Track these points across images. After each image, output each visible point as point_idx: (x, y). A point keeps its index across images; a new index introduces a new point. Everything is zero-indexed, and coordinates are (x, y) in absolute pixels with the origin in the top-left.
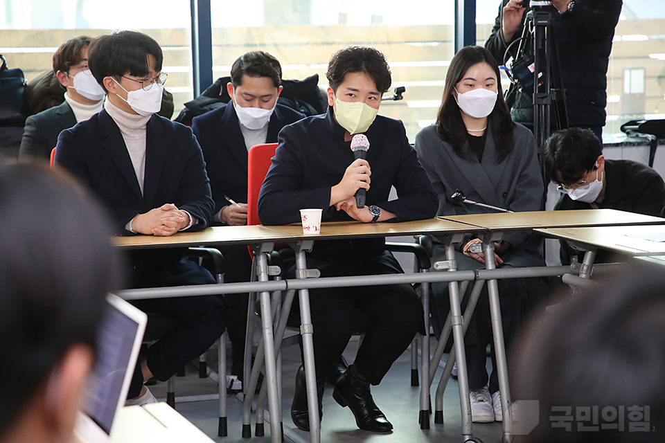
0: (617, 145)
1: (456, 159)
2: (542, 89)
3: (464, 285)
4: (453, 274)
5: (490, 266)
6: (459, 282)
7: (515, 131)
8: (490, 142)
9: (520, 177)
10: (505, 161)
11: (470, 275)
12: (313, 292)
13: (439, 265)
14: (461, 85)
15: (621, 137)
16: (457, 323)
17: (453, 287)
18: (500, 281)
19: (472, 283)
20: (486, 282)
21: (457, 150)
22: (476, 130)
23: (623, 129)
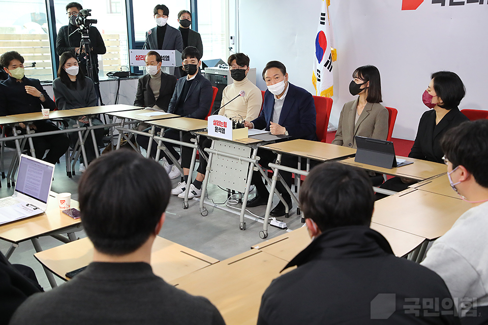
0: (108, 80)
1: (69, 89)
2: (89, 64)
3: (83, 132)
4: (79, 129)
5: (91, 125)
6: (81, 131)
7: (86, 79)
8: (78, 83)
9: (90, 94)
10: (84, 89)
11: (85, 128)
12: (33, 138)
13: (74, 126)
14: (66, 65)
15: (107, 78)
16: (81, 141)
17: (80, 133)
18: (95, 130)
19: (85, 131)
20: (90, 130)
21: (68, 86)
22: (73, 80)
23: (107, 75)
